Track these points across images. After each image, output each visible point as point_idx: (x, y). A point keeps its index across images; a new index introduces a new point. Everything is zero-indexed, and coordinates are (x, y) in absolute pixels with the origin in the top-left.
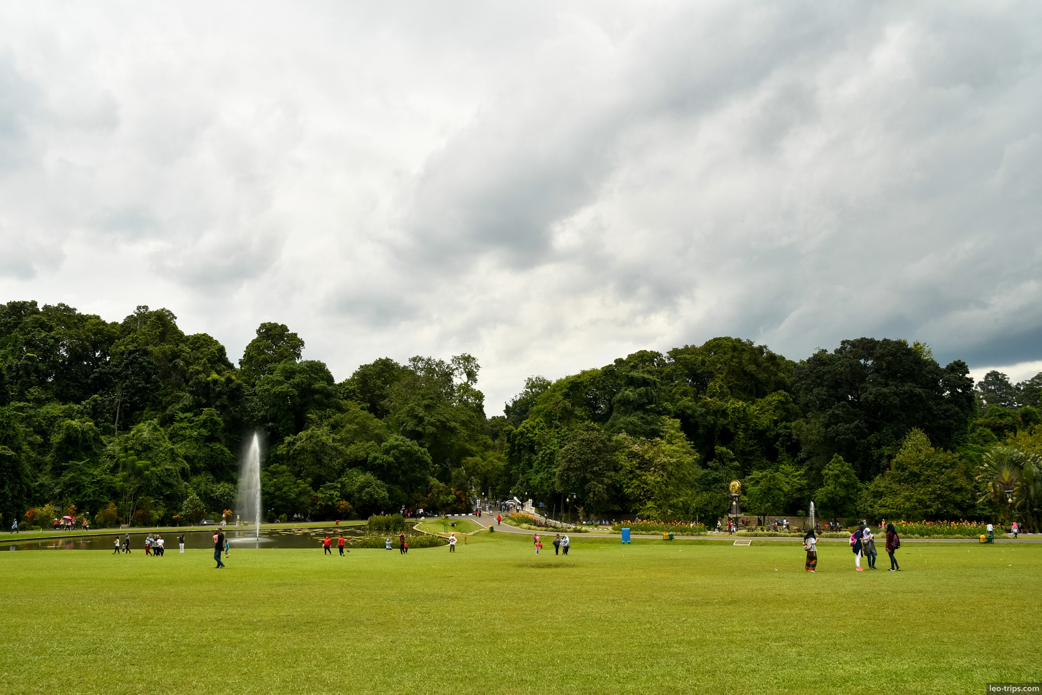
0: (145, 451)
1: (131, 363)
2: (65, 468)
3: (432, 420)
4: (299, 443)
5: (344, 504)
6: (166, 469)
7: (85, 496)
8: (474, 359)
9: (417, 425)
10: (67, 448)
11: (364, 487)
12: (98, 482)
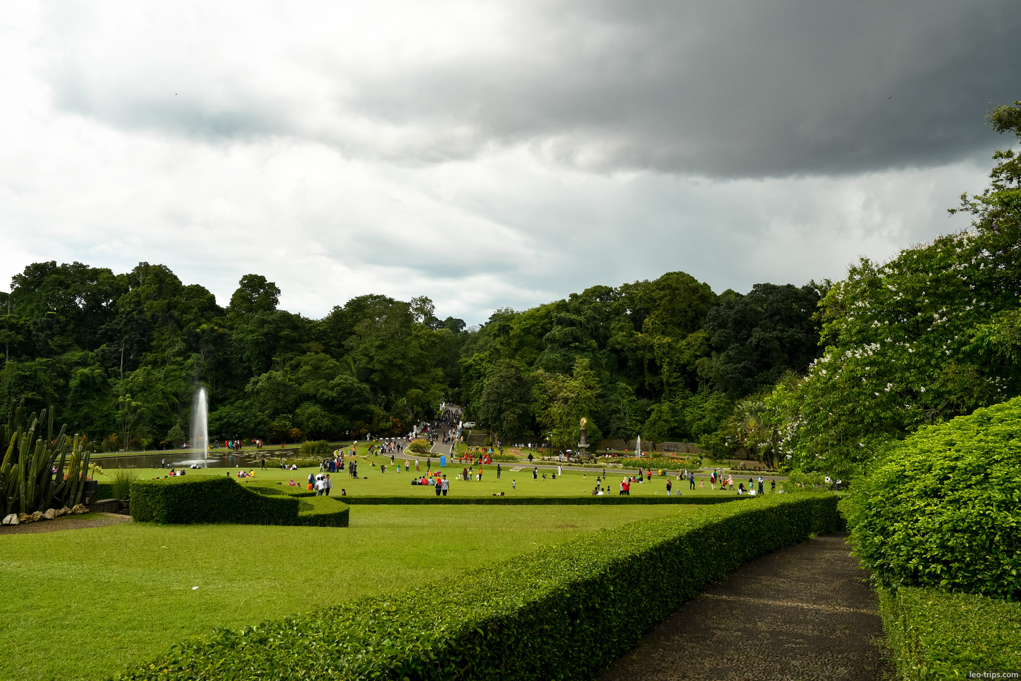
0: (141, 391)
1: (129, 321)
2: (80, 406)
3: (381, 359)
4: (260, 384)
5: (295, 430)
6: (158, 406)
7: (96, 427)
8: (431, 301)
9: (368, 363)
10: (81, 390)
11: (311, 417)
12: (106, 416)
